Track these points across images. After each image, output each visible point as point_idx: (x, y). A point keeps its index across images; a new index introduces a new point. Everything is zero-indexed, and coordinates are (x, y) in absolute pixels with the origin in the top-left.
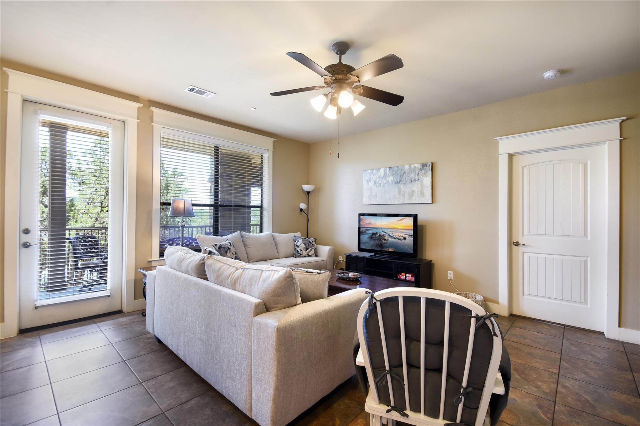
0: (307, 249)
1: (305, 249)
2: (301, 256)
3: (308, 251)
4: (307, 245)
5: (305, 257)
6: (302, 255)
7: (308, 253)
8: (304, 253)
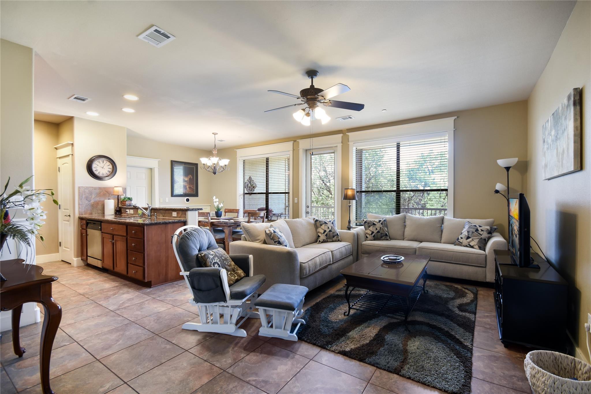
0: (468, 238)
1: (466, 238)
2: (460, 244)
3: (469, 240)
4: (470, 233)
5: (466, 246)
6: (462, 243)
7: (469, 242)
8: (465, 242)
